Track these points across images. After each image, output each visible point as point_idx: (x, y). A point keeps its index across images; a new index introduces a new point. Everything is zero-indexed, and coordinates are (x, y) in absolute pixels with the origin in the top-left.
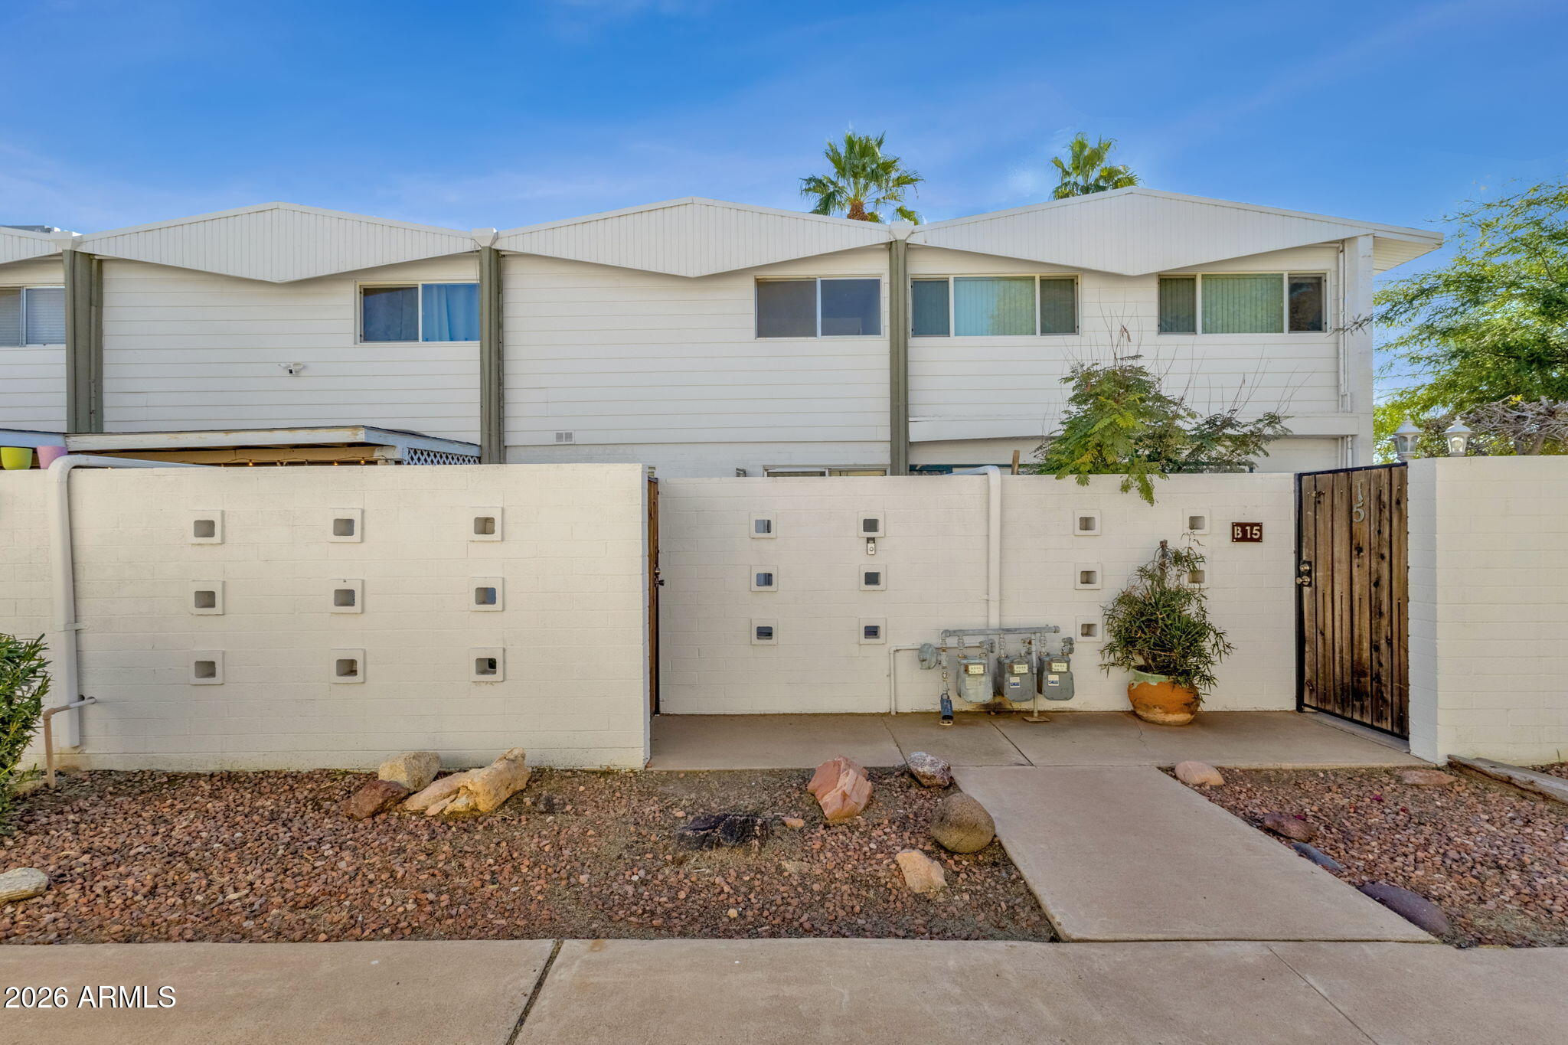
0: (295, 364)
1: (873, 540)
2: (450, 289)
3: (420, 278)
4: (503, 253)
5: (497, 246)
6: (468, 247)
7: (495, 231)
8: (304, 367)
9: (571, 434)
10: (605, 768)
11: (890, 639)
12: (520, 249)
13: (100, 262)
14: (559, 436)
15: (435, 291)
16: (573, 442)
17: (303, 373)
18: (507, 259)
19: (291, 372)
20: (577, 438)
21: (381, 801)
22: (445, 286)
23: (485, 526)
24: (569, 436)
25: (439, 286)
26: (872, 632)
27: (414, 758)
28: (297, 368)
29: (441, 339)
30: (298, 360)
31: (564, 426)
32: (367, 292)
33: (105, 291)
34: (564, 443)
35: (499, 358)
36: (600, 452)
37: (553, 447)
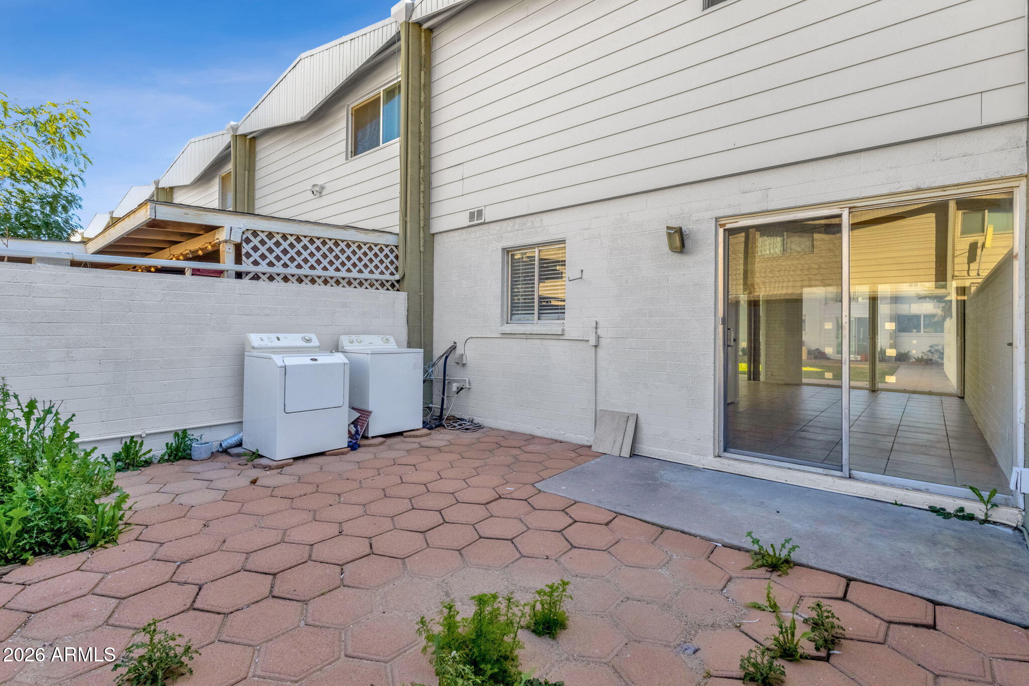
0: (314, 186)
3: (379, 86)
5: (414, 19)
8: (322, 188)
9: (482, 210)
12: (429, 12)
14: (471, 216)
16: (482, 221)
17: (323, 193)
18: (434, 33)
19: (313, 193)
20: (488, 214)
24: (480, 213)
28: (316, 188)
30: (317, 184)
31: (476, 203)
32: (358, 113)
33: (256, 159)
34: (476, 222)
35: (420, 140)
36: (509, 229)
37: (469, 229)
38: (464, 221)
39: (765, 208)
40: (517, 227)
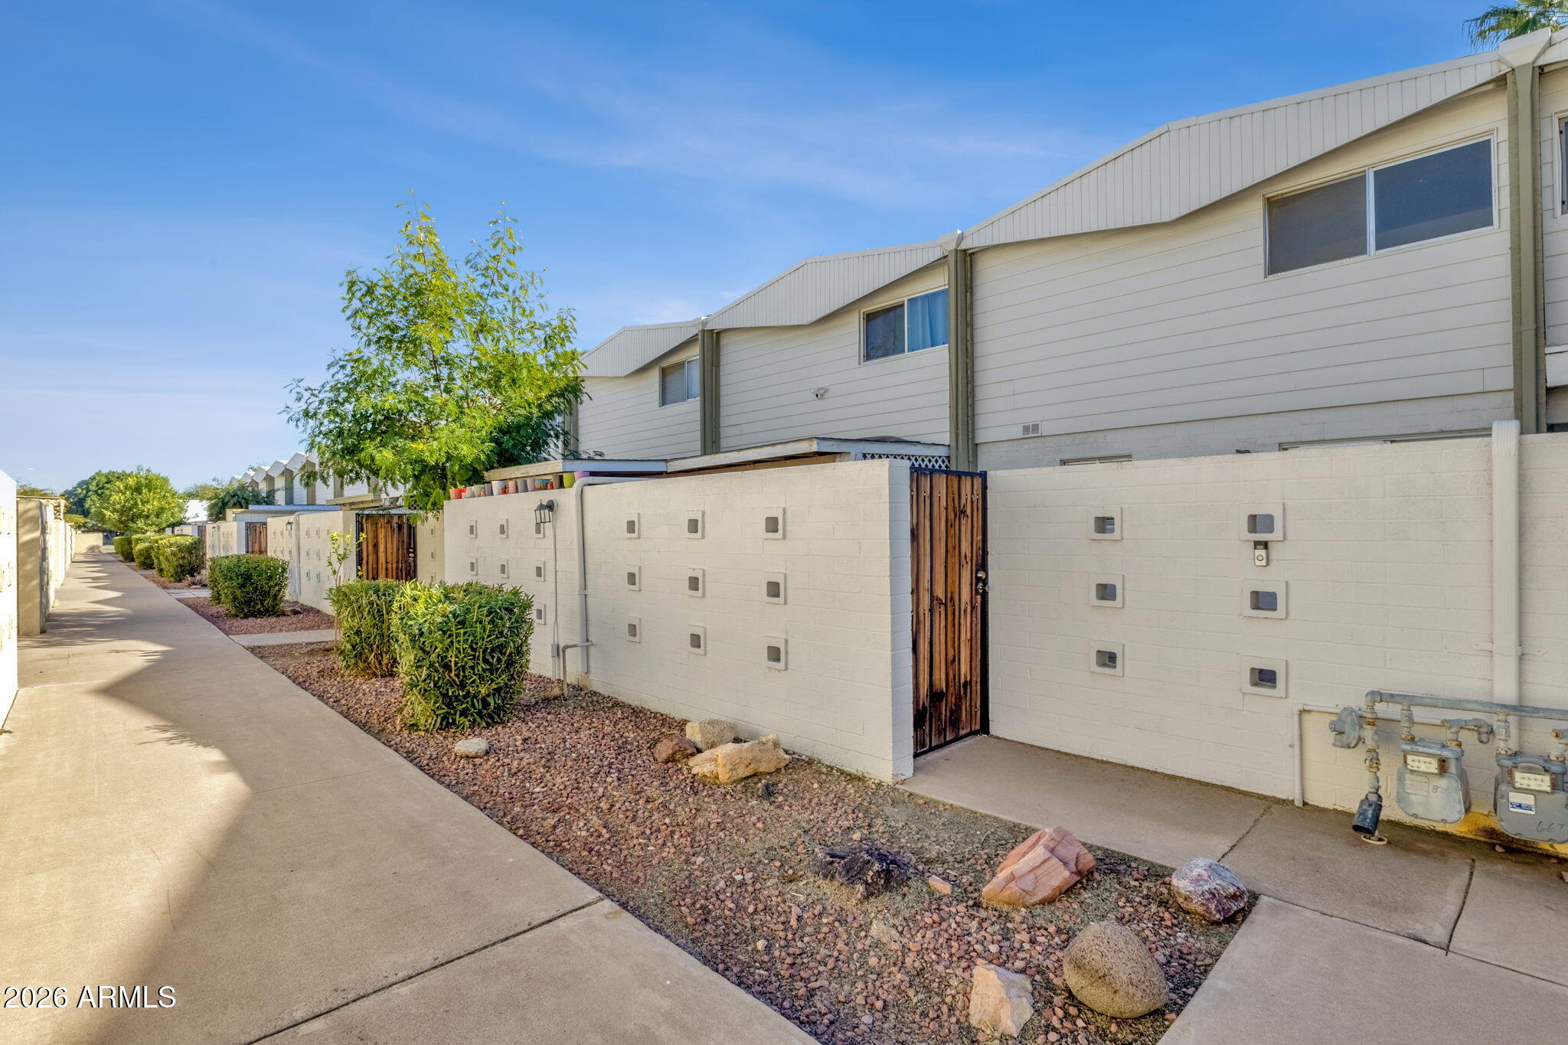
0: (819, 389)
1: (1265, 545)
2: (930, 299)
3: (902, 295)
4: (970, 252)
5: (963, 247)
6: (938, 255)
7: (959, 232)
8: (826, 391)
9: (1038, 425)
10: (860, 774)
11: (1296, 692)
12: (983, 244)
13: (719, 333)
14: (1026, 429)
15: (919, 302)
16: (1039, 435)
17: (826, 396)
18: (976, 256)
19: (817, 396)
20: (1045, 429)
21: (671, 752)
22: (927, 296)
23: (772, 525)
24: (1036, 427)
25: (922, 298)
26: (1265, 677)
27: (709, 723)
28: (822, 391)
29: (924, 347)
30: (820, 386)
31: (1030, 418)
32: (870, 317)
33: (721, 354)
34: (1031, 435)
35: (967, 356)
36: (1068, 442)
37: (1021, 441)
38: (1018, 433)
39: (1322, 438)
40: (1077, 441)
